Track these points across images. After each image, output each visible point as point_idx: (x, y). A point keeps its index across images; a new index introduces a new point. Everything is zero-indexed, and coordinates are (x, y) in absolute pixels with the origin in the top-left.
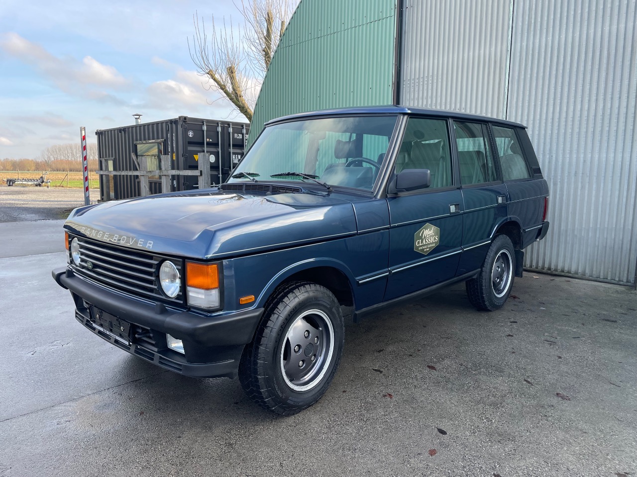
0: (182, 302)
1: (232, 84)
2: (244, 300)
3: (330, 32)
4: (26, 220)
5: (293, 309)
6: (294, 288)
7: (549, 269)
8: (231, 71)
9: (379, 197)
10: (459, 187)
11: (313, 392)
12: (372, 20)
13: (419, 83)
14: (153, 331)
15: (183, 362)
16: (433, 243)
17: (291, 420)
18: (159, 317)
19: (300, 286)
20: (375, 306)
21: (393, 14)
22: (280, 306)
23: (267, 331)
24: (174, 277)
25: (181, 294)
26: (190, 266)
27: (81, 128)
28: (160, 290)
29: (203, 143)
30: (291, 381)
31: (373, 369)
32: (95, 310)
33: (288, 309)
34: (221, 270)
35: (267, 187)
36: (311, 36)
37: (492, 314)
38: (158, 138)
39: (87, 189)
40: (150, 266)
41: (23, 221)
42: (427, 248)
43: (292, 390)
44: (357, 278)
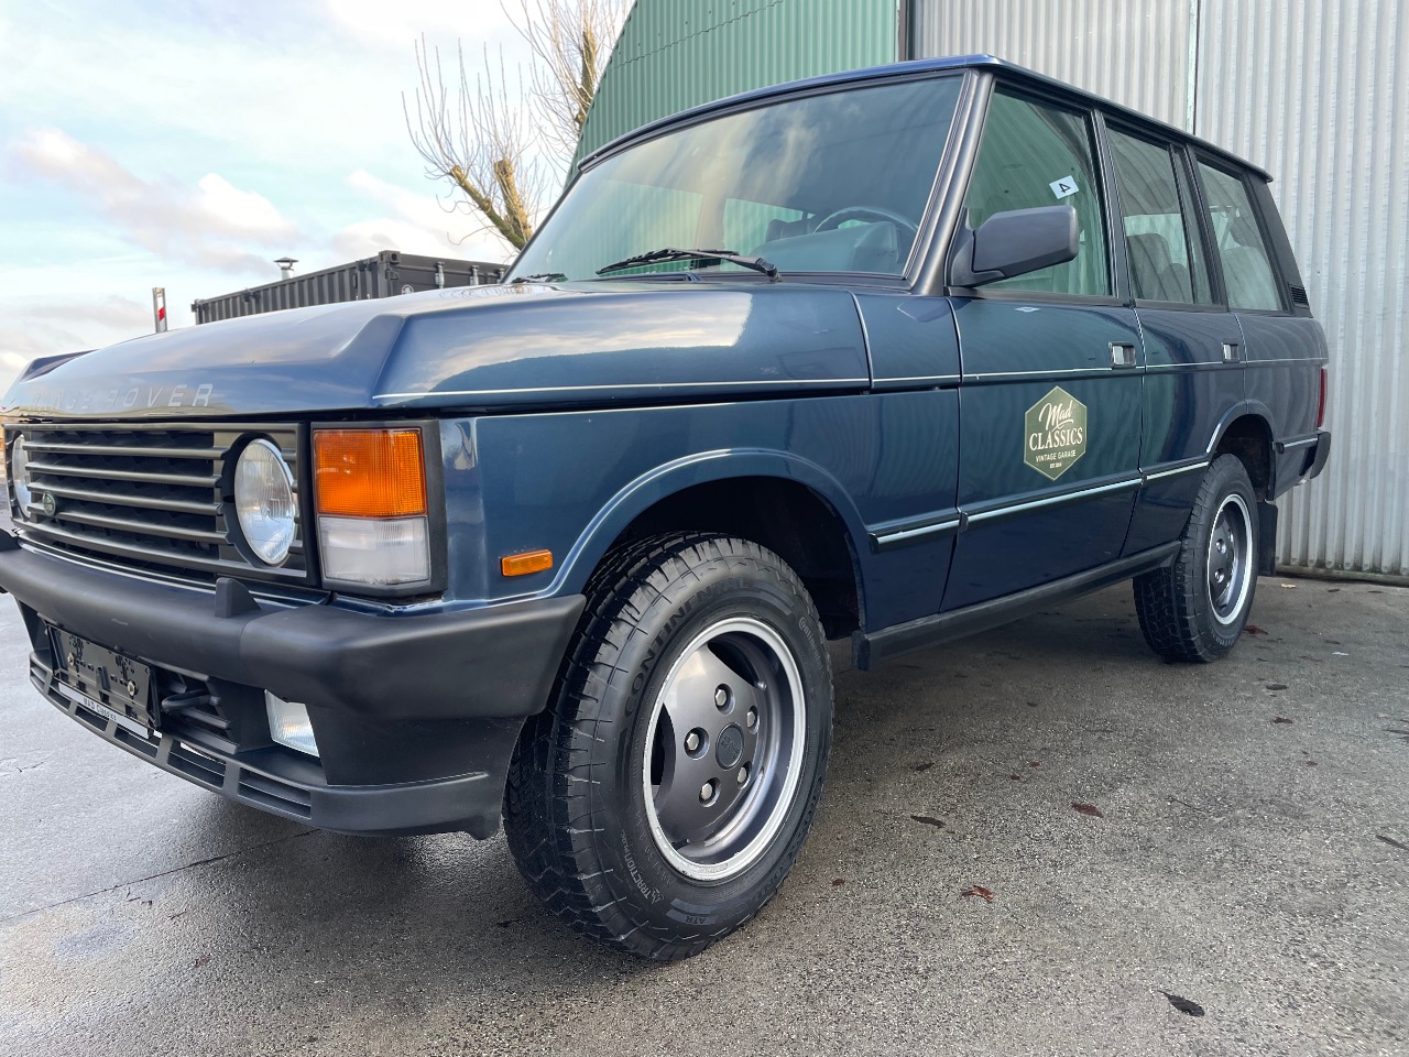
0: (303, 574)
1: (506, 198)
2: (517, 562)
3: (736, 13)
5: (681, 609)
6: (682, 546)
7: (1321, 564)
8: (503, 170)
9: (925, 290)
10: (1128, 301)
11: (747, 884)
14: (221, 685)
15: (315, 782)
16: (1071, 447)
17: (676, 977)
18: (226, 627)
19: (700, 540)
20: (920, 622)
22: (639, 598)
23: (596, 679)
24: (280, 491)
25: (300, 544)
28: (239, 542)
30: (677, 846)
31: (913, 817)
32: (65, 638)
33: (664, 609)
36: (689, 28)
40: (205, 467)
42: (1057, 461)
43: (682, 878)
44: (872, 528)
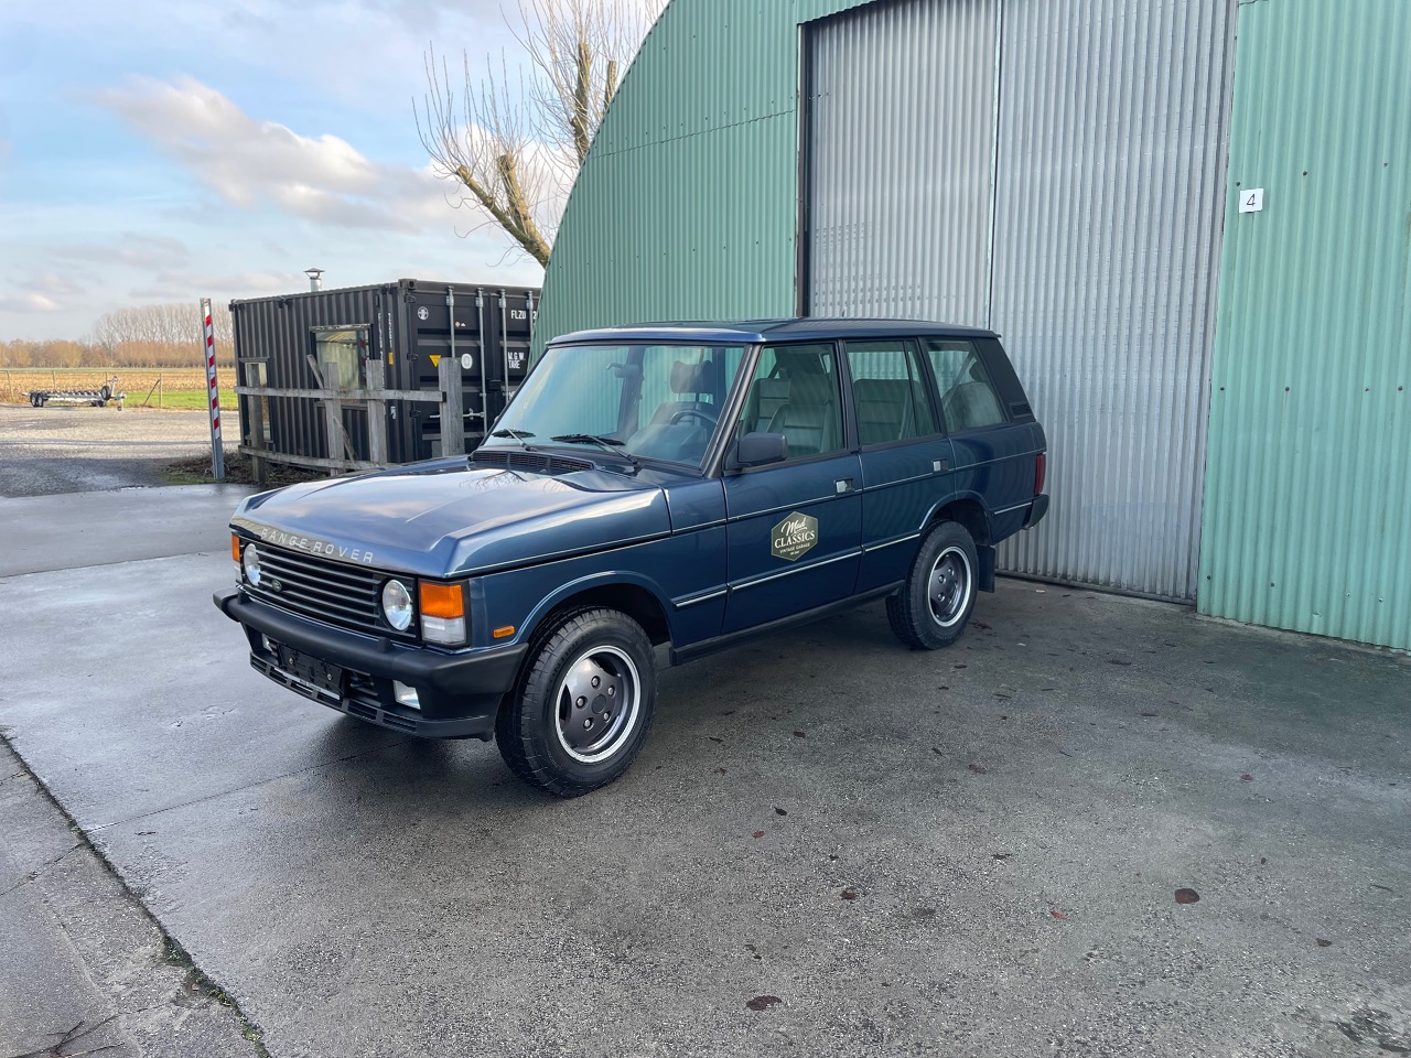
0: (415, 636)
1: (508, 191)
2: (499, 632)
3: (684, 132)
4: (97, 488)
5: (574, 645)
6: (575, 616)
8: (505, 165)
9: (710, 476)
10: (857, 450)
11: (607, 765)
12: (758, 116)
13: (842, 235)
14: (375, 678)
15: (418, 719)
16: (806, 542)
17: (572, 805)
18: (383, 658)
19: (584, 612)
20: (708, 641)
21: (793, 107)
22: (554, 641)
23: (534, 676)
24: (404, 602)
25: (413, 625)
26: (424, 587)
27: (202, 300)
28: (385, 621)
29: (448, 332)
30: (572, 748)
31: (710, 738)
32: (287, 651)
33: (566, 645)
34: (466, 591)
35: (543, 459)
36: (649, 138)
37: (933, 655)
38: (358, 322)
39: (216, 424)
40: (369, 586)
41: (90, 490)
42: (796, 550)
43: (575, 761)
44: (673, 600)
